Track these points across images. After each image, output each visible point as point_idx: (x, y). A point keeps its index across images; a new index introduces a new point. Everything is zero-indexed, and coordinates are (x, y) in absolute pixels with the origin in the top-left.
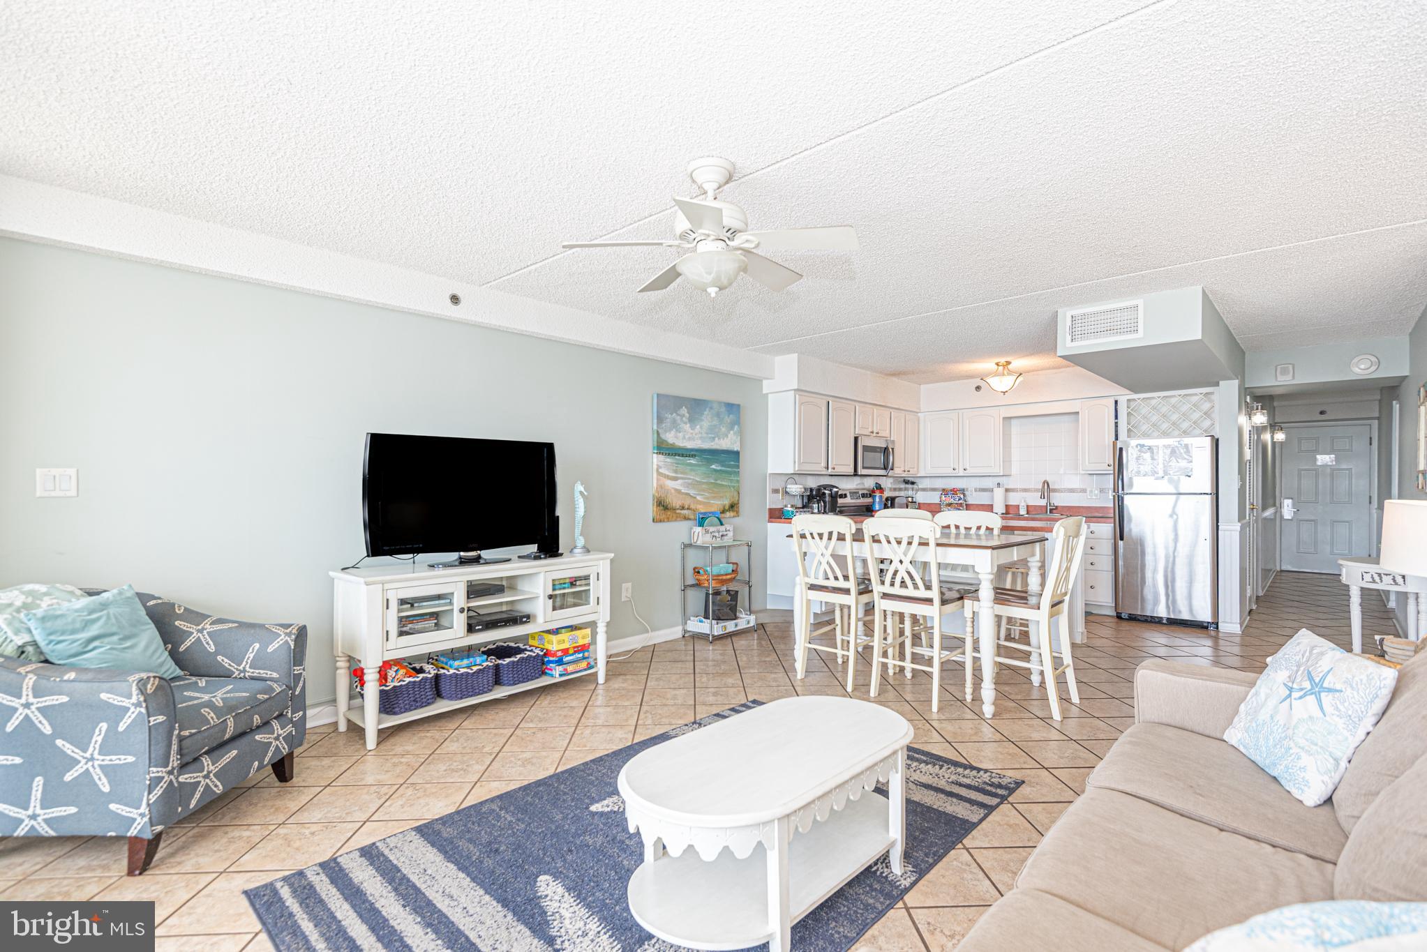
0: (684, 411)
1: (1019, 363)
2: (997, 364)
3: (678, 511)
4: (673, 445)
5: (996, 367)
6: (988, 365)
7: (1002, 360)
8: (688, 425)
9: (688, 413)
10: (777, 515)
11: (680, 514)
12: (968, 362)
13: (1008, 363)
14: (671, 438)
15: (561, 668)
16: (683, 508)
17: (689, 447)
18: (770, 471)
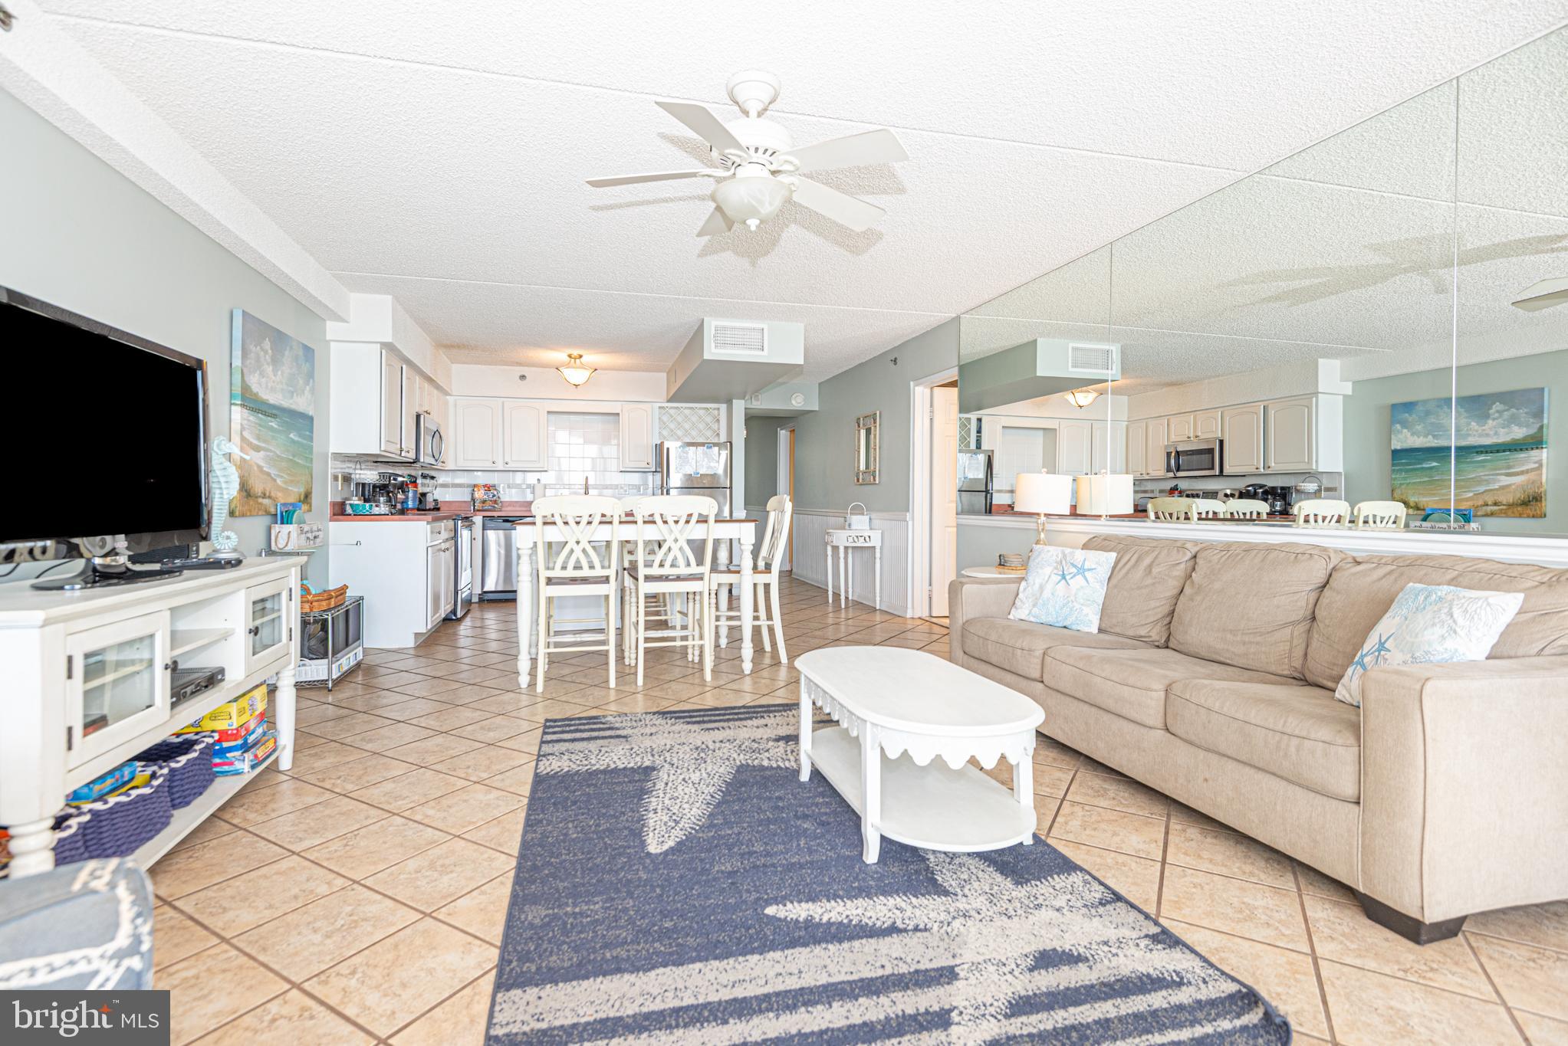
0: (267, 344)
1: (591, 358)
2: (570, 356)
3: (260, 500)
4: (256, 395)
5: (569, 359)
6: (559, 356)
7: (575, 352)
8: (271, 368)
9: (271, 349)
10: (340, 511)
11: (261, 504)
12: (552, 349)
13: (581, 356)
14: (255, 382)
15: (249, 756)
16: (264, 496)
17: (272, 402)
18: (333, 449)
